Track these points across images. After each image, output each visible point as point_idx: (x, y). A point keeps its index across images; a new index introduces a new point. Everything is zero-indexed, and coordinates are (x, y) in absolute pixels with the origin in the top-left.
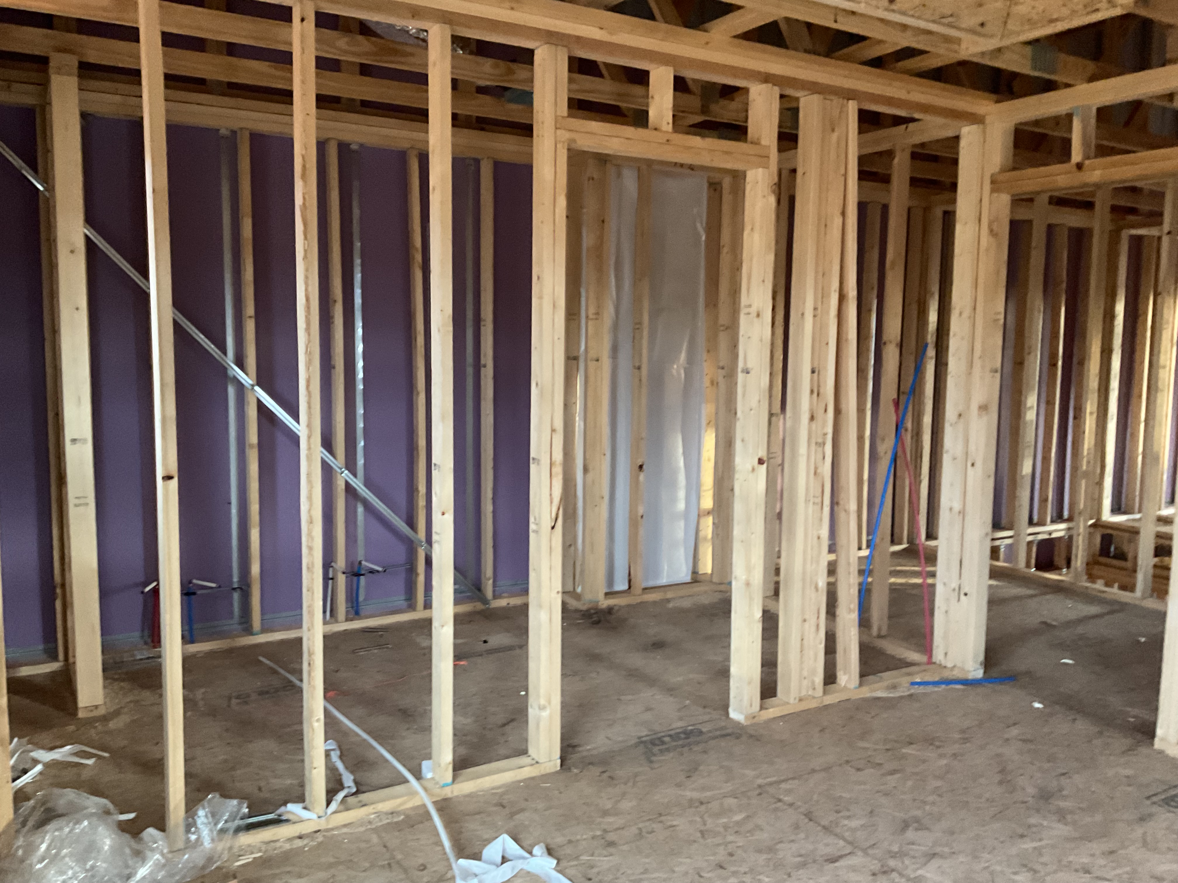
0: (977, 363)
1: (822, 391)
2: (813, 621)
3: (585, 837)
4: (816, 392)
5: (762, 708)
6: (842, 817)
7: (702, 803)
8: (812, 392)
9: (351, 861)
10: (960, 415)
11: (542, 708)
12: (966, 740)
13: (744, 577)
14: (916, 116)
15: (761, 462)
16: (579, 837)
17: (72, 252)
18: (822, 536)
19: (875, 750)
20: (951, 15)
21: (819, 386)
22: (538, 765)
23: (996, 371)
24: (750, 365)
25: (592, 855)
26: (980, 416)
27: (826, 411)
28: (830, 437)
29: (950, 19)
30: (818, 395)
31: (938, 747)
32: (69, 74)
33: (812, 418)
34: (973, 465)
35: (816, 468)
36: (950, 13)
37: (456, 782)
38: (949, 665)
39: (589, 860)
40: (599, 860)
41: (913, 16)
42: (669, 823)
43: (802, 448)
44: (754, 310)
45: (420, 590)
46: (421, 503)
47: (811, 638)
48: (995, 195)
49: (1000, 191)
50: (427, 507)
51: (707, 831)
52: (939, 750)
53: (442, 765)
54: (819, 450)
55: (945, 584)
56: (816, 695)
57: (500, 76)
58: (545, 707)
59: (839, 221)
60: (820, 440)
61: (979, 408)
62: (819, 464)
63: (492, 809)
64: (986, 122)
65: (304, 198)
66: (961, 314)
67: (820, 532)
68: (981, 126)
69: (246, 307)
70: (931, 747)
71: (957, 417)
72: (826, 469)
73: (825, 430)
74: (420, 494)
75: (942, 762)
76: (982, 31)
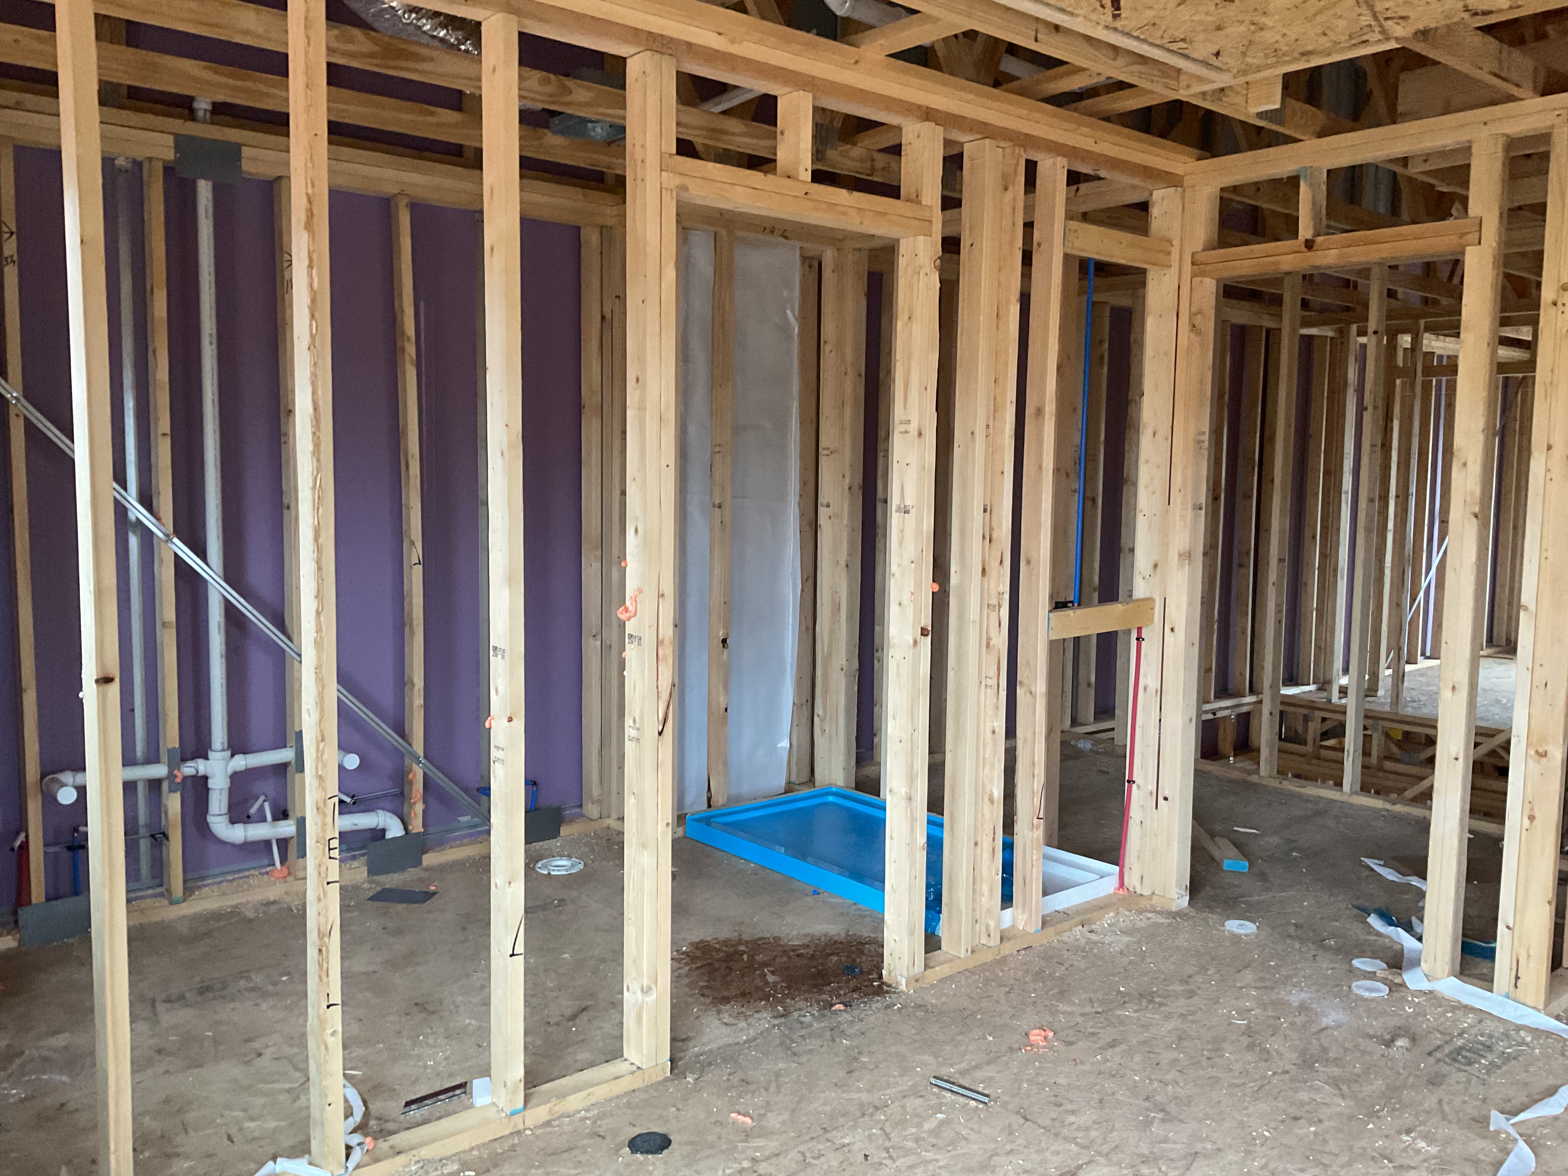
0: (1177, 497)
1: (994, 536)
2: (986, 843)
4: (988, 537)
5: (927, 967)
6: (1066, 1112)
7: (876, 1108)
8: (983, 537)
10: (1156, 566)
11: (646, 991)
12: (1191, 994)
13: (903, 791)
14: (1102, 173)
15: (924, 633)
18: (997, 730)
19: (1083, 1015)
20: (1183, 40)
21: (991, 529)
22: (640, 1072)
23: (1201, 509)
24: (909, 502)
26: (1181, 566)
27: (1001, 562)
28: (1007, 596)
29: (1182, 45)
30: (991, 541)
31: (1160, 1005)
33: (984, 572)
34: (1172, 630)
35: (989, 639)
36: (1182, 37)
37: (530, 1105)
38: (1146, 893)
41: (1137, 38)
43: (973, 612)
44: (913, 427)
45: (417, 826)
46: (418, 700)
47: (985, 868)
48: (1197, 280)
49: (1203, 274)
50: (426, 706)
51: (893, 1147)
52: (1163, 1009)
53: (509, 1084)
54: (994, 615)
55: (1138, 787)
56: (991, 944)
57: (551, 96)
58: (650, 989)
59: (1015, 310)
60: (994, 601)
61: (1180, 555)
62: (993, 633)
63: (585, 1142)
64: (1185, 184)
65: (311, 259)
66: (1154, 434)
67: (995, 724)
68: (1179, 189)
69: (157, 420)
70: (1151, 1006)
71: (1151, 567)
72: (1001, 641)
73: (1001, 589)
74: (416, 689)
75: (1170, 1025)
76: (1216, 63)
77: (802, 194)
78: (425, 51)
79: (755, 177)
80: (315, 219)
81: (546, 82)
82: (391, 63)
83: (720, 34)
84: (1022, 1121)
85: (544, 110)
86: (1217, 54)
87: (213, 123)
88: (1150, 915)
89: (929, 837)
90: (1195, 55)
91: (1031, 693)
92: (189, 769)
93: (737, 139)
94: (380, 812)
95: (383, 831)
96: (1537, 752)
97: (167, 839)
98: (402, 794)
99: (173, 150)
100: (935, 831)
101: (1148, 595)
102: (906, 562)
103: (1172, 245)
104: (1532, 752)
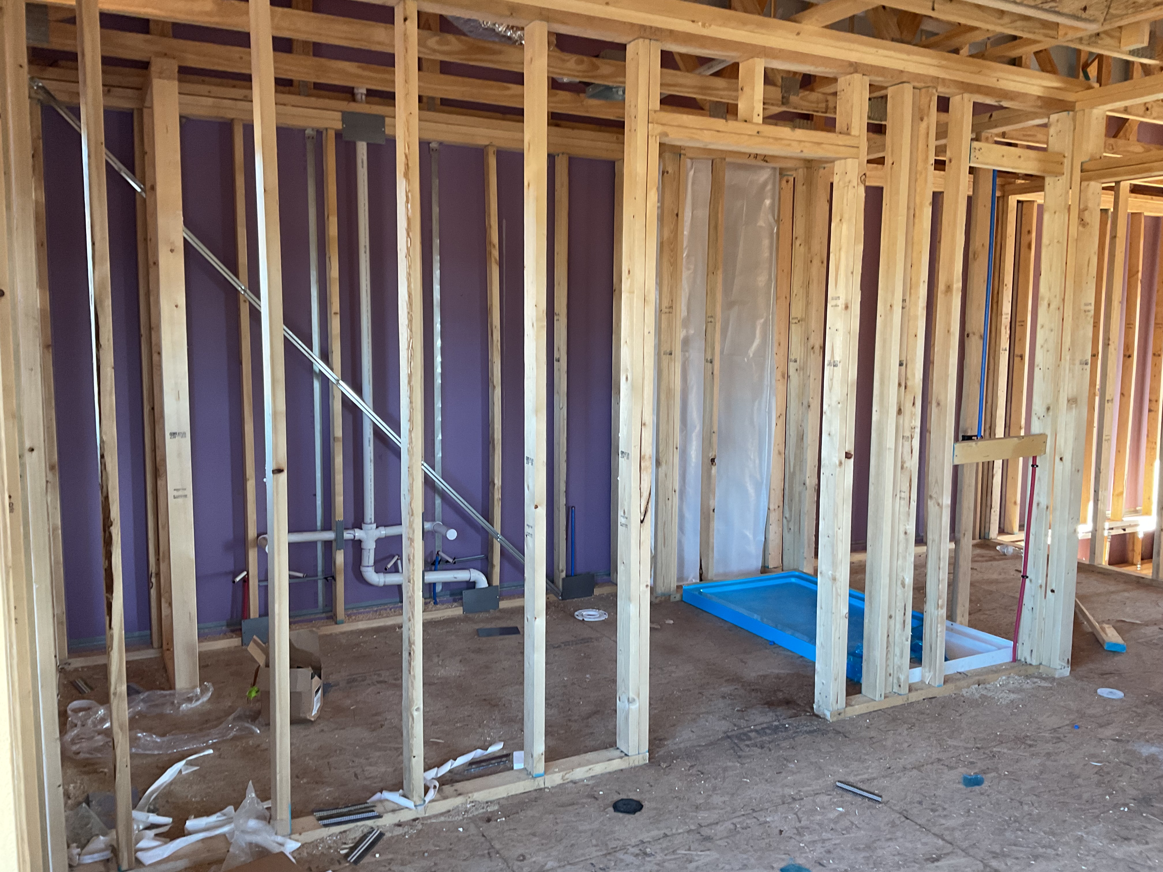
0: (1067, 356)
1: (909, 384)
2: (898, 617)
3: (680, 831)
4: (903, 385)
5: (848, 704)
6: (939, 816)
7: (794, 799)
8: (900, 385)
9: (450, 850)
10: (1048, 409)
11: (630, 701)
12: (1059, 740)
13: (830, 572)
14: (1006, 104)
15: (848, 456)
16: (674, 831)
17: (172, 251)
18: (908, 532)
19: (966, 748)
21: (906, 379)
22: (627, 758)
23: (1087, 364)
24: (837, 358)
25: (689, 850)
26: (1069, 408)
27: (914, 404)
28: (918, 430)
29: (1052, 4)
30: (906, 388)
31: (1031, 746)
32: (169, 78)
33: (900, 412)
34: (1061, 459)
35: (903, 463)
37: (548, 773)
38: (1034, 663)
39: (685, 854)
40: (697, 855)
42: (762, 819)
43: (890, 442)
44: (841, 303)
45: (496, 581)
46: (497, 495)
47: (897, 635)
48: (1084, 184)
49: (1089, 179)
50: (502, 499)
51: (802, 828)
52: (1032, 749)
53: (535, 756)
54: (907, 444)
55: (1031, 581)
56: (902, 692)
57: (584, 72)
58: (634, 700)
59: (928, 211)
60: (907, 434)
61: (1068, 401)
62: (907, 456)
63: (584, 800)
64: (1077, 109)
65: (407, 197)
66: (1049, 305)
67: (907, 527)
68: (1071, 113)
69: (331, 303)
70: (1023, 746)
71: (1045, 410)
72: (913, 463)
73: (913, 424)
74: (496, 487)
75: (1036, 762)
76: (1084, 15)
77: (755, 133)
78: (497, 47)
79: (719, 123)
80: (410, 171)
81: (580, 62)
82: (474, 57)
83: (693, 21)
84: (903, 819)
85: (580, 82)
86: (1085, 9)
87: (367, 103)
88: (1035, 680)
89: (851, 608)
90: (1066, 10)
91: (939, 505)
92: (348, 535)
93: (721, 93)
94: (472, 570)
95: (474, 583)
97: (335, 580)
98: (487, 558)
99: (341, 123)
100: (857, 603)
101: (1042, 432)
102: (834, 403)
103: (1064, 157)
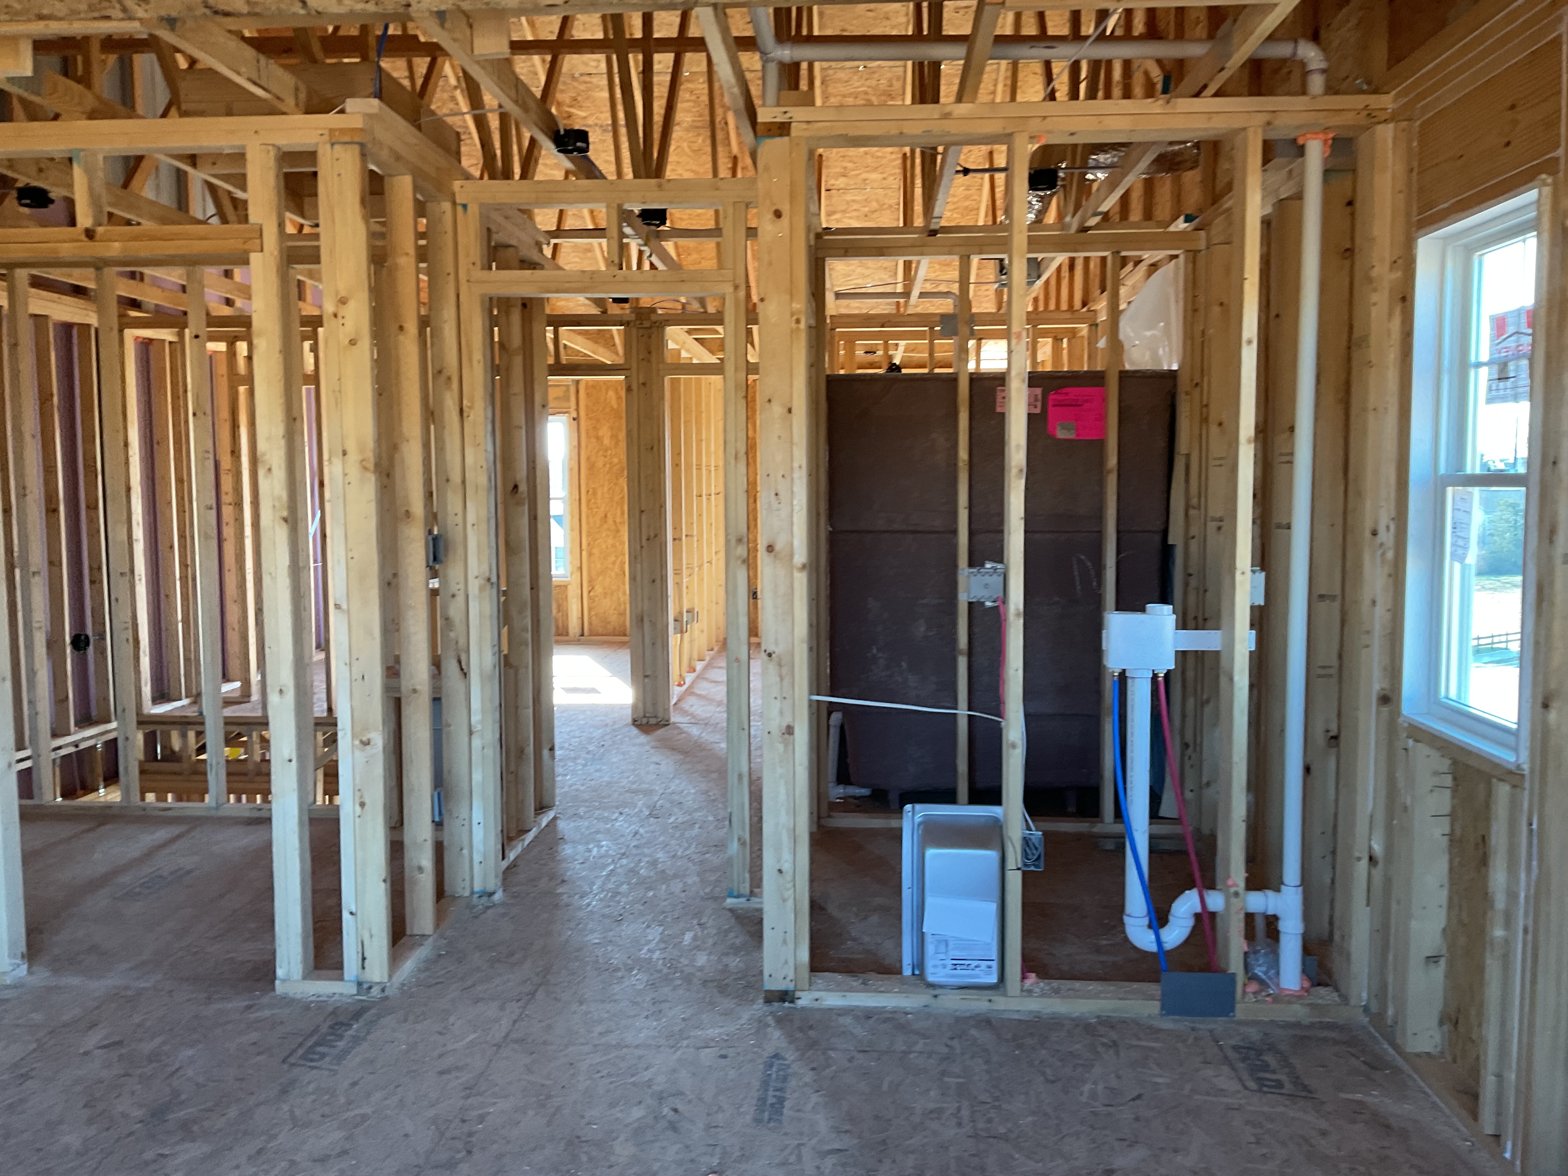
96: (362, 742)
104: (357, 742)
